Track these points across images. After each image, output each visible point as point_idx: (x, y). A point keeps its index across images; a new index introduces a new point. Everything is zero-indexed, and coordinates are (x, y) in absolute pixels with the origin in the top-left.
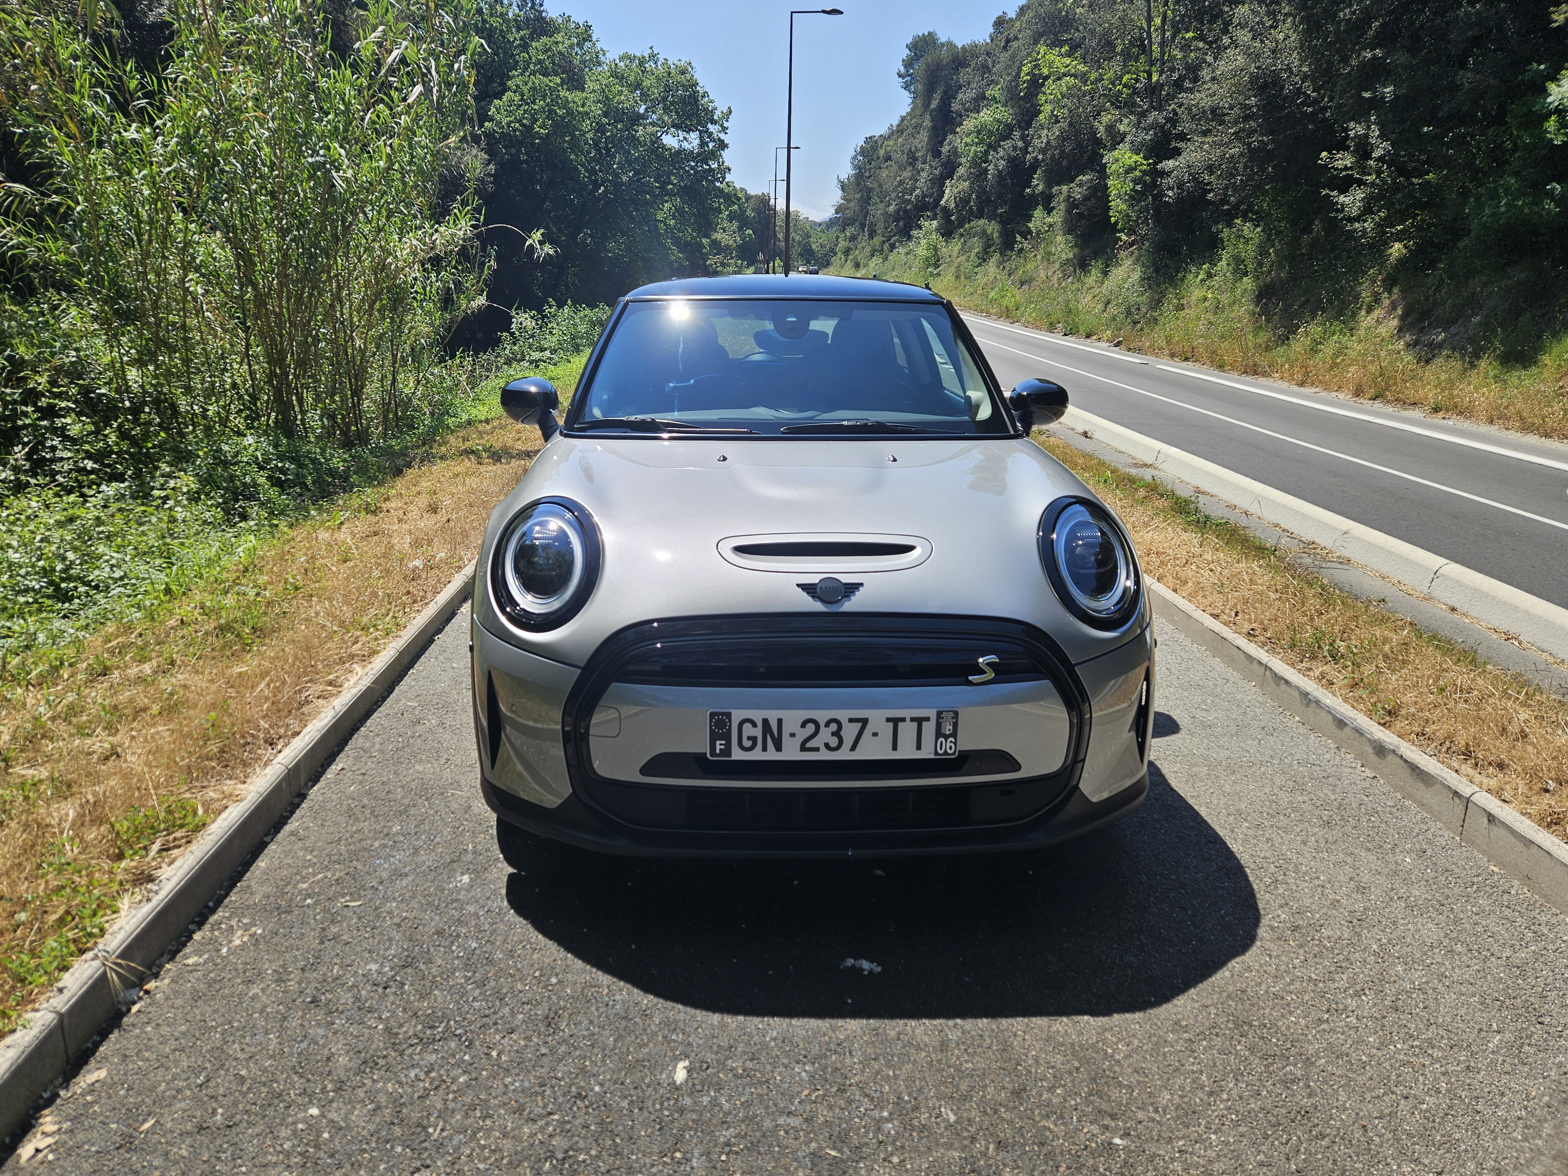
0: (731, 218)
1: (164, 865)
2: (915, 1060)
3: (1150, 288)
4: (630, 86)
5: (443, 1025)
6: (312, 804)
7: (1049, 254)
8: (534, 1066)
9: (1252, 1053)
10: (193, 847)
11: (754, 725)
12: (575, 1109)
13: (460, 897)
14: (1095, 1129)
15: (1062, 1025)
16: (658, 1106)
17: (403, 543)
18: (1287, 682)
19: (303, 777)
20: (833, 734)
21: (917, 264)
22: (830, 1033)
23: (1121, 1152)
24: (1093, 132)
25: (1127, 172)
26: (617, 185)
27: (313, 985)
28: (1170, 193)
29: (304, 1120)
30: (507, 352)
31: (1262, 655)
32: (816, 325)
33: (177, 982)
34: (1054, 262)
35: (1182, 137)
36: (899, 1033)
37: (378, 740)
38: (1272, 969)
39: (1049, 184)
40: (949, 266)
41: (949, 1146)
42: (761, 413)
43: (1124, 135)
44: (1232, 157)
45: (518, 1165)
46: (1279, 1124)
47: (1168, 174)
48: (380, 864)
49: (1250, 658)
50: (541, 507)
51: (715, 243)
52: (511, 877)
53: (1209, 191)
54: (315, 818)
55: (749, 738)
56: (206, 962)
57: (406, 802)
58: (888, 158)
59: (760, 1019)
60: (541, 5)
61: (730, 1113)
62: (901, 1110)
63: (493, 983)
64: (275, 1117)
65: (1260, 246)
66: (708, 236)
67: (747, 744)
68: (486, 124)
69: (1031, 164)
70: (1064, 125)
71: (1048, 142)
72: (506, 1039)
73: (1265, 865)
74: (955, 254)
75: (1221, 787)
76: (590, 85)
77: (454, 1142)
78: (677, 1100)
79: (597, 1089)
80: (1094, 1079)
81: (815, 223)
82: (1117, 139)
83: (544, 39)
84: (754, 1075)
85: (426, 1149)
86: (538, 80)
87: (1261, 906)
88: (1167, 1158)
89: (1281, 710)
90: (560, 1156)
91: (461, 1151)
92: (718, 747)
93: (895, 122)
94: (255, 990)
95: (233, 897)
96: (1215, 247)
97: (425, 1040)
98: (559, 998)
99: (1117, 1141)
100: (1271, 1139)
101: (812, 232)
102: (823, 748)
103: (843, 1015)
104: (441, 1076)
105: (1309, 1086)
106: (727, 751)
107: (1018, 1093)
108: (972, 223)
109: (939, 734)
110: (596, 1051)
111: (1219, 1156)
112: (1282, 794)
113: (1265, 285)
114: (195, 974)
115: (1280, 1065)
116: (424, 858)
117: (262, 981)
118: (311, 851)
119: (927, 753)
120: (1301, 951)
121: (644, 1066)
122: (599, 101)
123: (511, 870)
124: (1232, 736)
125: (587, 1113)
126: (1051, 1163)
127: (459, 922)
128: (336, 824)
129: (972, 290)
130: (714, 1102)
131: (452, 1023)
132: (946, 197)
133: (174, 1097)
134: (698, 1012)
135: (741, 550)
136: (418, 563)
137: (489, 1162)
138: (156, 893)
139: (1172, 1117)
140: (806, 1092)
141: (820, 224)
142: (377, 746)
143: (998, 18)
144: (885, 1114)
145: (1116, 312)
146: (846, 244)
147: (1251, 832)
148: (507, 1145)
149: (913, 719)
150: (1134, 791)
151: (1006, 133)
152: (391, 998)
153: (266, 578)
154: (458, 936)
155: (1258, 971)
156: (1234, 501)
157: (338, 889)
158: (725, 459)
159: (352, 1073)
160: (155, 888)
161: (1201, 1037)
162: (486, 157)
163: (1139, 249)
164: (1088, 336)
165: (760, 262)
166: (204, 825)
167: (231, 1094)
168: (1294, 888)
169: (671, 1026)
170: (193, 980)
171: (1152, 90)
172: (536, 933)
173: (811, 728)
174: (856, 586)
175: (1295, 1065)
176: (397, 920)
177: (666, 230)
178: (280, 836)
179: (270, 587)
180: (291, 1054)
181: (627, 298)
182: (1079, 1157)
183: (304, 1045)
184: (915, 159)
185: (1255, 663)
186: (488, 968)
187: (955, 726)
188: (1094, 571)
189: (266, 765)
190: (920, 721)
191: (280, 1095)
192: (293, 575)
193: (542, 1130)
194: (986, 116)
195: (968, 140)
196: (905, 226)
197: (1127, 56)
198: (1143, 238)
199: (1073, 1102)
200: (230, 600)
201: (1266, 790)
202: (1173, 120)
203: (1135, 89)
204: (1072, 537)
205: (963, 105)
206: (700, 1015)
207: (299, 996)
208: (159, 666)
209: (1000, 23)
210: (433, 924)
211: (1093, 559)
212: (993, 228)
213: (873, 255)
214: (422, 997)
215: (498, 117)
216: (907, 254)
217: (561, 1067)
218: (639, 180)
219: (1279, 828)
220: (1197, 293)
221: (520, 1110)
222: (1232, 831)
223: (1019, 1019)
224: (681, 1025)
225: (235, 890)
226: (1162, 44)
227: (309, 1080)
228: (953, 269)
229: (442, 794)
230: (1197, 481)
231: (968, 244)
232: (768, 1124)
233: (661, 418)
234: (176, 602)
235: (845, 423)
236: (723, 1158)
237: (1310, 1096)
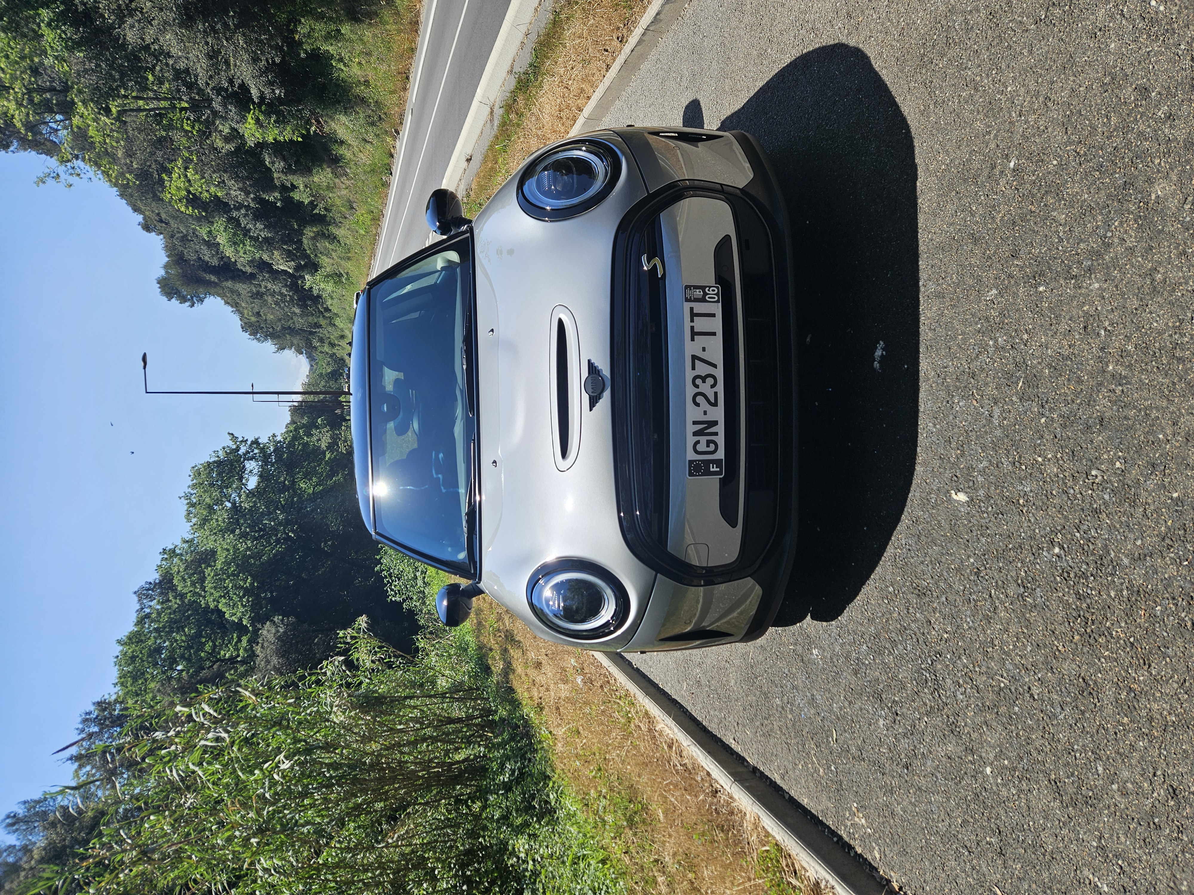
0: (310, 435)
1: (807, 874)
2: (950, 318)
3: (353, 107)
4: (210, 513)
5: (924, 673)
6: (760, 763)
7: (328, 188)
8: (955, 607)
9: (945, 55)
10: (793, 853)
11: (698, 442)
12: (987, 577)
13: (829, 656)
14: (1002, 182)
15: (924, 203)
16: (985, 515)
17: (564, 690)
18: (658, 14)
19: (741, 769)
20: (704, 382)
21: (340, 291)
22: (930, 382)
23: (1020, 162)
24: (230, 153)
25: (261, 126)
26: (287, 523)
27: (895, 768)
28: (277, 92)
29: (995, 778)
30: (418, 604)
31: (638, 32)
32: (389, 387)
33: (893, 866)
34: (335, 184)
35: (231, 81)
36: (930, 329)
37: (712, 713)
38: (881, 36)
39: (273, 188)
40: (341, 265)
41: (1015, 295)
42: (458, 430)
43: (233, 129)
44: (246, 43)
45: (1029, 621)
46: (1000, 36)
47: (262, 93)
48: (805, 714)
49: (639, 43)
50: (535, 602)
51: (330, 447)
52: (813, 618)
53: (274, 62)
54: (771, 761)
55: (708, 446)
56: (878, 845)
57: (758, 693)
58: (258, 314)
59: (919, 435)
60: (150, 583)
61: (990, 461)
62: (989, 331)
63: (893, 635)
64: (993, 799)
65: (316, 20)
66: (324, 453)
67: (712, 447)
68: (244, 623)
69: (258, 203)
70: (226, 176)
71: (240, 189)
72: (935, 626)
73: (801, 37)
74: (331, 261)
75: (740, 69)
76: (210, 545)
77: (1011, 668)
78: (980, 500)
79: (972, 560)
80: (965, 181)
81: (311, 370)
82: (235, 135)
83: (175, 582)
84: (962, 441)
85: (1016, 689)
86: (209, 585)
87: (832, 42)
88: (1025, 126)
89: (680, 18)
90: (1022, 590)
91: (1017, 663)
92: (715, 469)
93: (230, 309)
94: (898, 810)
95: (830, 823)
96: (318, 56)
97: (936, 687)
98: (904, 586)
99: (1012, 164)
100: (1011, 43)
101: (318, 372)
102: (715, 389)
103: (918, 371)
104: (962, 675)
105: (971, 11)
106: (718, 462)
107: (976, 240)
108: (306, 248)
109: (703, 300)
110: (943, 560)
111: (1024, 85)
112: (746, 21)
113: (347, 15)
114: (887, 852)
115: (955, 34)
116: (800, 681)
117: (893, 804)
118: (796, 764)
119: (717, 309)
120: (867, 12)
121: (955, 524)
122: (223, 536)
123: (809, 617)
124: (701, 58)
125: (990, 569)
126: (1028, 217)
127: (847, 657)
128: (775, 745)
129: (358, 247)
130: (983, 472)
131: (923, 666)
132: (286, 268)
133: (978, 872)
134: (914, 482)
135: (564, 453)
136: (579, 679)
137: (1026, 643)
138: (827, 882)
139: (994, 121)
140: (975, 403)
141: (312, 366)
142: (717, 713)
143: (144, 229)
144: (991, 343)
145: (372, 134)
146: (326, 345)
147: (775, 47)
148: (1014, 629)
149: (692, 321)
150: (744, 142)
151: (234, 222)
152: (904, 710)
153: (592, 791)
154: (858, 659)
155: (882, 47)
156: (518, 43)
157: (824, 746)
158: (495, 462)
159: (960, 741)
160: (824, 883)
161: (933, 95)
162: (268, 623)
163: (322, 116)
164: (392, 156)
165: (342, 412)
166: (777, 845)
167: (975, 831)
168: (818, 15)
169: (925, 503)
170: (892, 854)
171: (195, 106)
172: (855, 601)
173: (699, 399)
174: (591, 365)
175: (955, 21)
176: (846, 704)
177: (320, 485)
178: (785, 787)
179: (599, 789)
180: (946, 785)
181: (373, 533)
182: (1024, 195)
183: (939, 776)
184: (258, 293)
185: (644, 38)
186: (882, 638)
187: (696, 287)
188: (575, 176)
189: (731, 798)
190: (693, 315)
191: (976, 794)
192: (589, 772)
193: (1002, 603)
194: (222, 239)
195: (242, 252)
196: (311, 300)
197: (170, 127)
198: (313, 113)
199: (982, 198)
200: (609, 818)
201: (742, 33)
202: (219, 90)
203: (195, 121)
204: (548, 194)
205: (213, 256)
206: (916, 480)
207: (903, 777)
208: (659, 871)
209: (147, 228)
210: (849, 677)
211: (566, 177)
212: (309, 232)
213: (334, 325)
214: (904, 688)
215: (239, 614)
216: (332, 298)
217: (956, 586)
218: (283, 506)
219: (772, 25)
220: (355, 70)
221: (988, 619)
222: (774, 62)
223: (919, 236)
224: (923, 495)
225: (825, 821)
226: (158, 99)
227: (966, 773)
228: (343, 262)
229: (752, 667)
230: (503, 73)
231: (323, 250)
232: (998, 433)
233: (465, 509)
234: (611, 856)
235: (465, 367)
236: (1024, 467)
237: (978, 11)
